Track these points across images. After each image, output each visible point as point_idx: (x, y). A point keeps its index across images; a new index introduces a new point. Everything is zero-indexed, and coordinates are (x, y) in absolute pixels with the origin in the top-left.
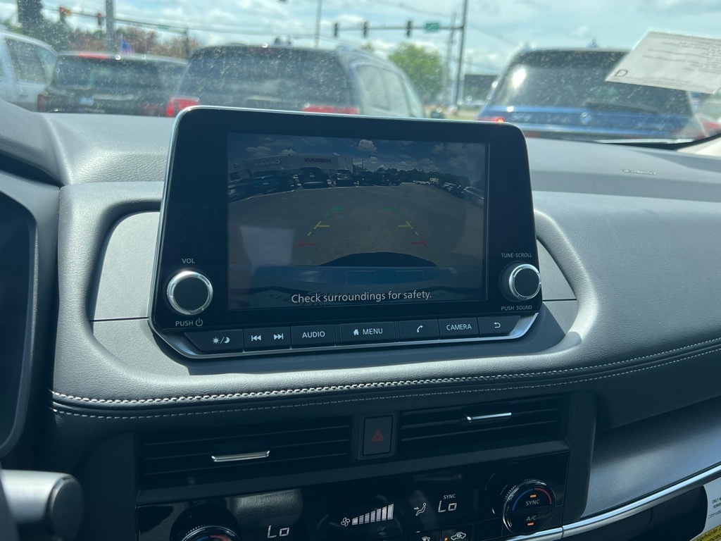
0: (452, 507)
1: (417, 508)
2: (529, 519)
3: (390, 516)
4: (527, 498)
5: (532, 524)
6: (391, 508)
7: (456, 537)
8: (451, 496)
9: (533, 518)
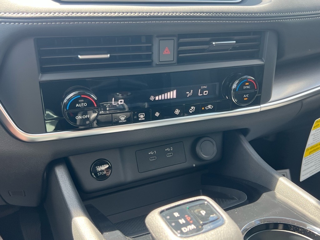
0: (206, 93)
3: (175, 97)
6: (175, 92)
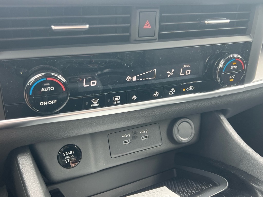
1: (169, 72)
2: (231, 77)
4: (231, 64)
5: (232, 80)
7: (189, 89)
8: (188, 66)
9: (233, 76)
